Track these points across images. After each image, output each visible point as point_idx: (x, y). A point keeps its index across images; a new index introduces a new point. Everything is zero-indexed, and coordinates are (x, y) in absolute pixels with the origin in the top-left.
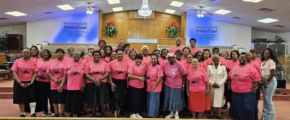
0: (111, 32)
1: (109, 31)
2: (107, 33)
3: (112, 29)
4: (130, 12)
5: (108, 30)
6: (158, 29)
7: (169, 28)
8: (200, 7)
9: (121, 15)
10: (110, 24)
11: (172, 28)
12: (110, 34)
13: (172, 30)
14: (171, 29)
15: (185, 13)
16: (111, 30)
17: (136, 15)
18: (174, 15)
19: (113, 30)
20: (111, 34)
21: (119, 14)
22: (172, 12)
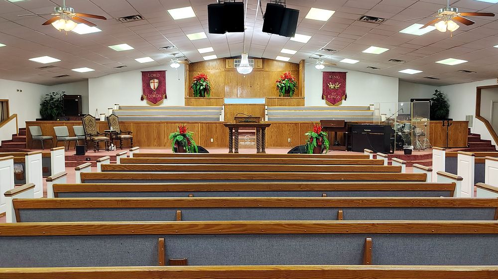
0: (202, 89)
1: (200, 88)
2: (197, 90)
3: (203, 85)
4: (227, 60)
5: (198, 87)
6: (267, 83)
7: (280, 82)
8: (319, 55)
9: (215, 63)
10: (199, 79)
11: (284, 82)
12: (200, 93)
13: (284, 85)
14: (282, 85)
15: (304, 60)
16: (202, 88)
17: (236, 64)
18: (290, 63)
19: (204, 87)
20: (202, 93)
21: (211, 63)
22: (287, 59)
